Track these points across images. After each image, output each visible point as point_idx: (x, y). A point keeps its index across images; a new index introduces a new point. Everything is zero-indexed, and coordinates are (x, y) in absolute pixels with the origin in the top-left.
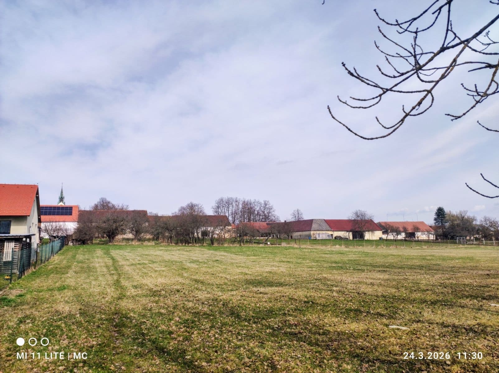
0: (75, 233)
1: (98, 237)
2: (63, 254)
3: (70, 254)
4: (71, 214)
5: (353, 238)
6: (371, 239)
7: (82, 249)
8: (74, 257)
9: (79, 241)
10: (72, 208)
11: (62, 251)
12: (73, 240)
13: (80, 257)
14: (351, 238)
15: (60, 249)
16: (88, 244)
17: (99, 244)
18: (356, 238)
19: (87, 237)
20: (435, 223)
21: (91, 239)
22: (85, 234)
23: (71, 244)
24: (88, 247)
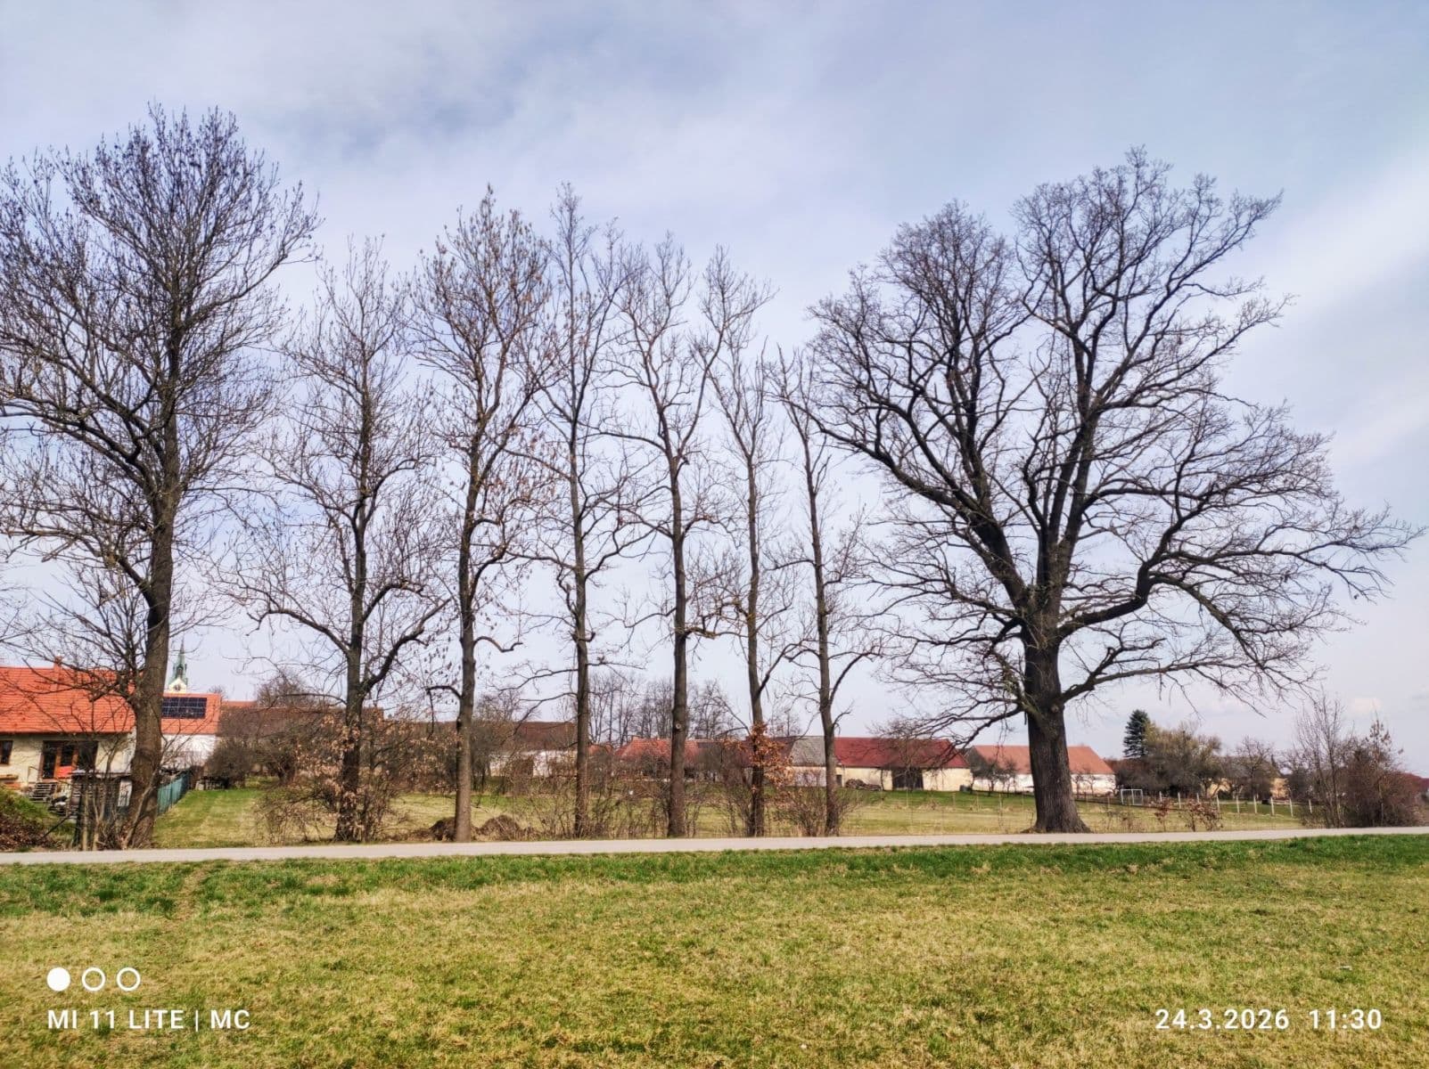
0: (209, 762)
1: (260, 773)
2: (187, 804)
3: (199, 806)
4: (203, 716)
5: (895, 785)
6: (940, 789)
7: (221, 797)
8: (207, 809)
9: (217, 781)
10: (204, 700)
11: (184, 800)
12: (205, 778)
13: (216, 809)
14: (888, 784)
15: (181, 797)
16: (234, 787)
17: (258, 788)
18: (902, 786)
19: (235, 773)
20: (1126, 751)
21: (241, 778)
22: (231, 766)
23: (200, 787)
24: (234, 793)
